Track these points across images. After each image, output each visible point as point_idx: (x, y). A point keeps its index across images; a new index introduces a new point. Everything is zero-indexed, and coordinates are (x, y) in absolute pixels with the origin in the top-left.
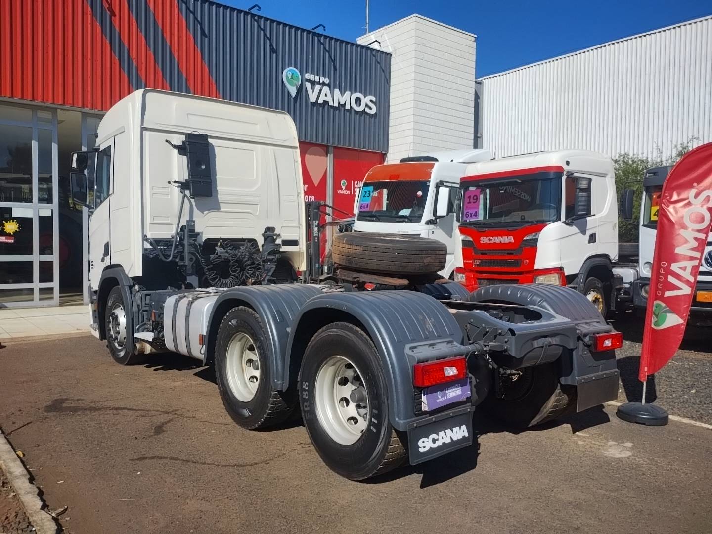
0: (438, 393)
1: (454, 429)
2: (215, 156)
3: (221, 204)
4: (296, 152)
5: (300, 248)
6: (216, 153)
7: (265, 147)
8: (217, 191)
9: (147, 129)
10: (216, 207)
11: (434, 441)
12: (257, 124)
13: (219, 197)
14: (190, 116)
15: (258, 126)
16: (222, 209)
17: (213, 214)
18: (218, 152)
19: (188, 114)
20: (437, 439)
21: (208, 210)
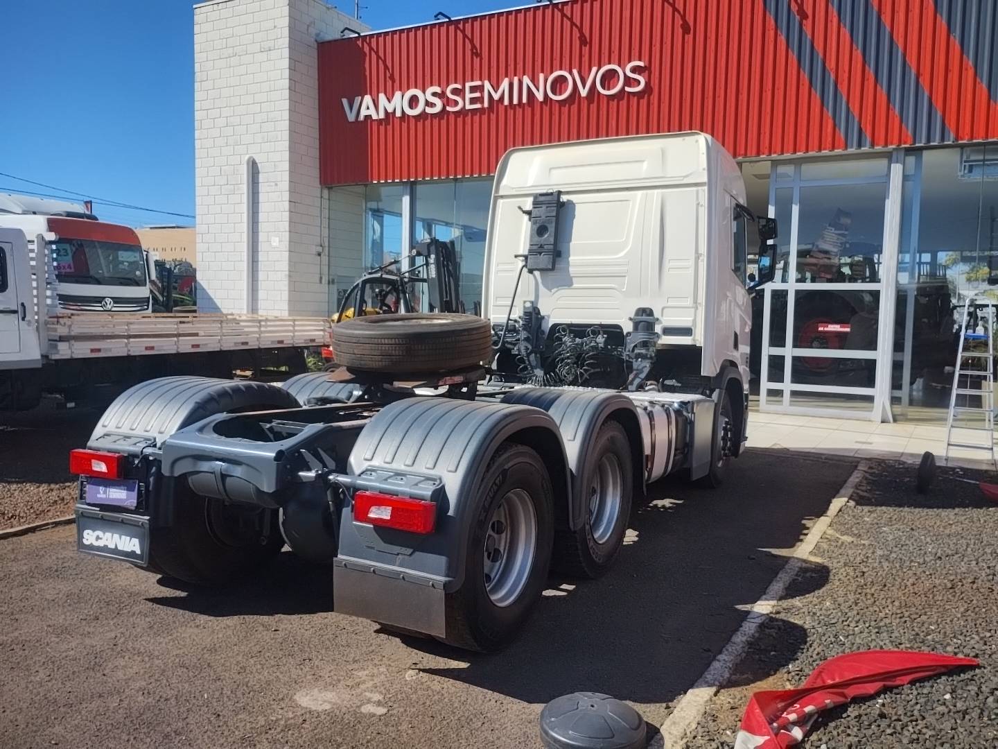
0: (101, 488)
1: (123, 537)
2: (574, 217)
3: (574, 279)
4: (704, 191)
5: (694, 340)
6: (576, 213)
7: (649, 192)
8: (569, 262)
9: (502, 197)
10: (568, 283)
11: (98, 538)
12: (643, 161)
13: (571, 269)
14: (554, 172)
15: (645, 165)
16: (575, 285)
17: (564, 292)
18: (579, 210)
19: (551, 169)
20: (101, 539)
21: (558, 287)
